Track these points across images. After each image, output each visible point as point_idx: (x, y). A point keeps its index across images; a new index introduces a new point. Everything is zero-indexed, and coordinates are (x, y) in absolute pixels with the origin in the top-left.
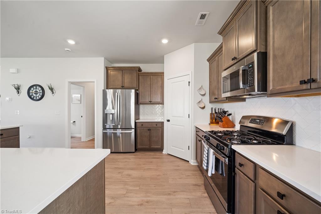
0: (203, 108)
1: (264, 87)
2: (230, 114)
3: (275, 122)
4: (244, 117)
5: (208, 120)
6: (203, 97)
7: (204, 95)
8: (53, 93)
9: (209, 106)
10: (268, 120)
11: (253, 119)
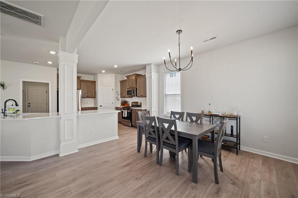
0: (118, 100)
1: (136, 96)
2: (128, 102)
3: (139, 103)
4: (132, 103)
5: (120, 105)
6: (118, 96)
7: (118, 95)
8: (4, 89)
9: (121, 99)
10: (138, 102)
11: (135, 103)
